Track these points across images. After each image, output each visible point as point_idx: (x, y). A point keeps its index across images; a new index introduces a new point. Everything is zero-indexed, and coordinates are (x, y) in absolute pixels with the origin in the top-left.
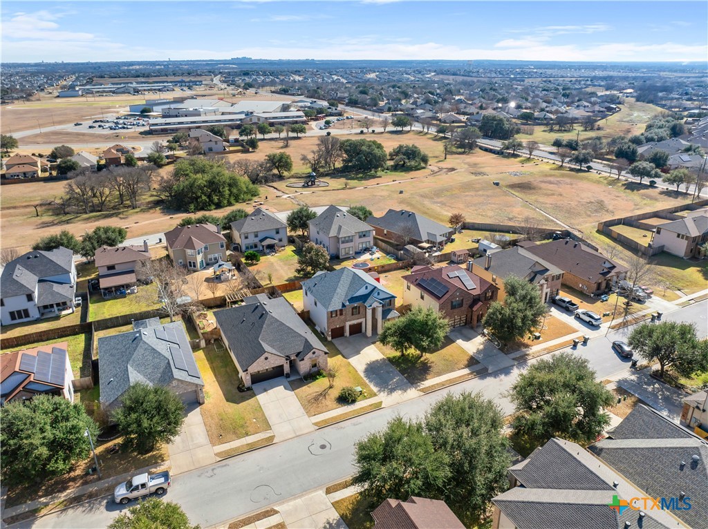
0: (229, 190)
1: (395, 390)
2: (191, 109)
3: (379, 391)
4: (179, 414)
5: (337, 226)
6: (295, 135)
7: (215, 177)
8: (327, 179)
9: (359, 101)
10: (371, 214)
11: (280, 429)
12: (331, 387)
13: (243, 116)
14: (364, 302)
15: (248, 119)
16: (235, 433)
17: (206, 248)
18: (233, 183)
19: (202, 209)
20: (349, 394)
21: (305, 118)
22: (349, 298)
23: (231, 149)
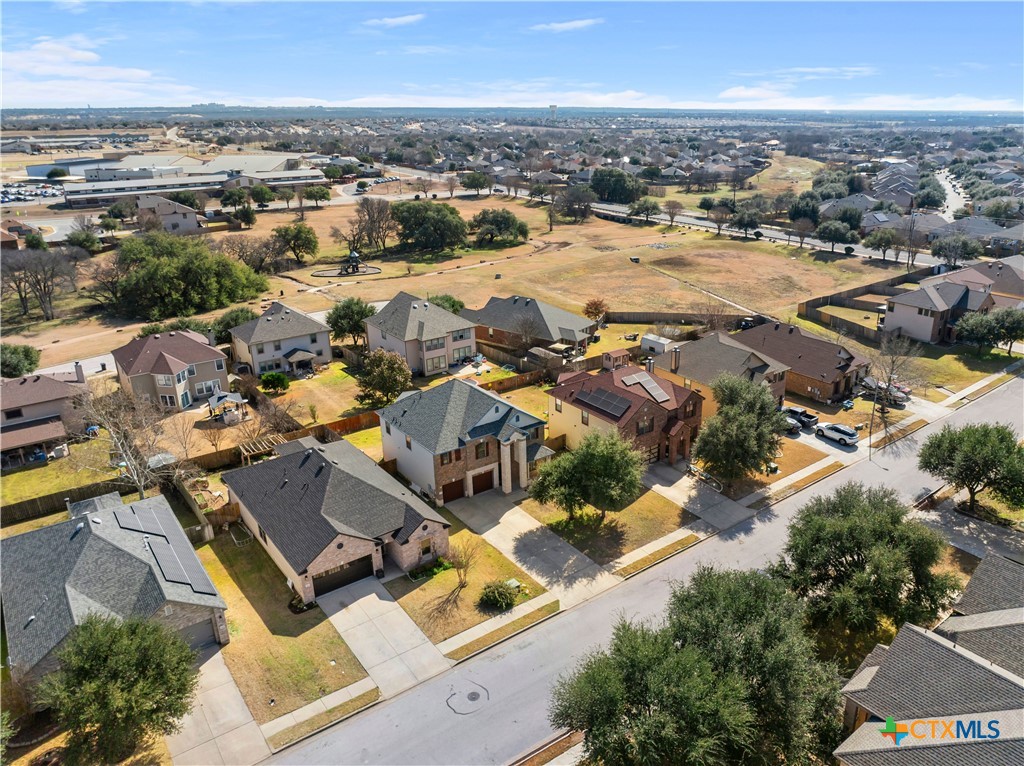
0: (218, 282)
1: (576, 579)
2: (136, 169)
3: (550, 583)
4: (185, 670)
5: (416, 324)
6: (312, 203)
7: (192, 263)
8: (376, 264)
9: (404, 157)
10: (462, 306)
11: (384, 675)
12: (462, 585)
13: (225, 178)
14: (496, 434)
15: (234, 181)
16: (299, 692)
17: (191, 372)
18: (223, 271)
19: (174, 315)
20: (500, 594)
21: (325, 180)
22: (469, 429)
23: (210, 225)
